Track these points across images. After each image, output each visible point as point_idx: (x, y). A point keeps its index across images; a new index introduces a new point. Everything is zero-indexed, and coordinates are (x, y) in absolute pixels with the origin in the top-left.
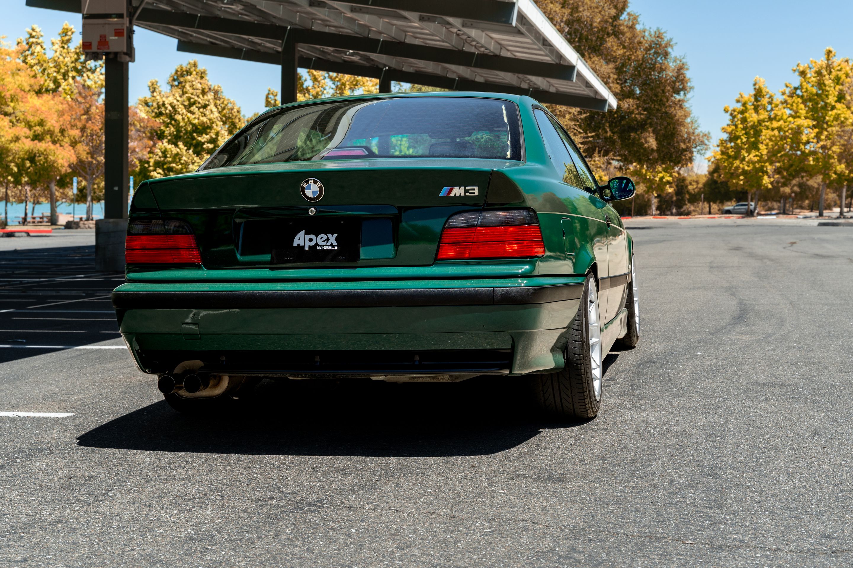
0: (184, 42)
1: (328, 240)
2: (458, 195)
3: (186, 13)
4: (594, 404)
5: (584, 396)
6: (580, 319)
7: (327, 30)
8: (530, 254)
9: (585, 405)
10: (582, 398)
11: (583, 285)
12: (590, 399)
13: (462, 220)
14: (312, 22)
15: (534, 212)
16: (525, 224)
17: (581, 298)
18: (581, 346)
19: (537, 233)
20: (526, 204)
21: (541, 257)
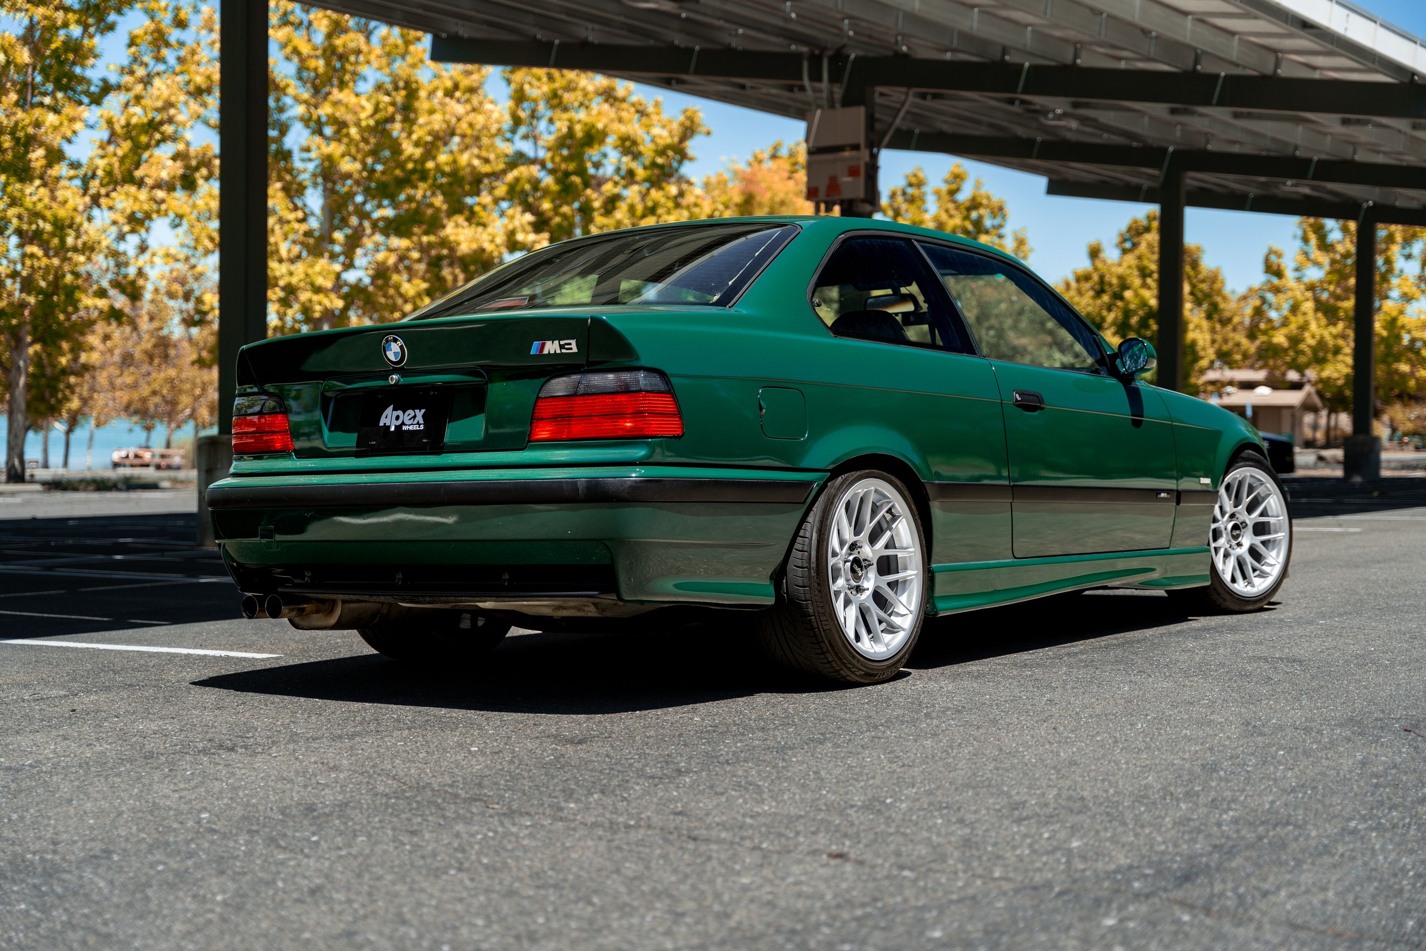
0: (1057, 180)
1: (415, 417)
2: (552, 352)
3: (1020, 138)
4: (850, 663)
5: (821, 648)
6: (808, 535)
7: (1236, 149)
8: (647, 432)
9: (829, 662)
10: (819, 651)
11: (808, 484)
12: (836, 654)
13: (559, 386)
14: (1208, 137)
15: (662, 374)
16: (640, 391)
17: (804, 503)
18: (806, 574)
19: (665, 404)
20: (643, 363)
21: (675, 437)
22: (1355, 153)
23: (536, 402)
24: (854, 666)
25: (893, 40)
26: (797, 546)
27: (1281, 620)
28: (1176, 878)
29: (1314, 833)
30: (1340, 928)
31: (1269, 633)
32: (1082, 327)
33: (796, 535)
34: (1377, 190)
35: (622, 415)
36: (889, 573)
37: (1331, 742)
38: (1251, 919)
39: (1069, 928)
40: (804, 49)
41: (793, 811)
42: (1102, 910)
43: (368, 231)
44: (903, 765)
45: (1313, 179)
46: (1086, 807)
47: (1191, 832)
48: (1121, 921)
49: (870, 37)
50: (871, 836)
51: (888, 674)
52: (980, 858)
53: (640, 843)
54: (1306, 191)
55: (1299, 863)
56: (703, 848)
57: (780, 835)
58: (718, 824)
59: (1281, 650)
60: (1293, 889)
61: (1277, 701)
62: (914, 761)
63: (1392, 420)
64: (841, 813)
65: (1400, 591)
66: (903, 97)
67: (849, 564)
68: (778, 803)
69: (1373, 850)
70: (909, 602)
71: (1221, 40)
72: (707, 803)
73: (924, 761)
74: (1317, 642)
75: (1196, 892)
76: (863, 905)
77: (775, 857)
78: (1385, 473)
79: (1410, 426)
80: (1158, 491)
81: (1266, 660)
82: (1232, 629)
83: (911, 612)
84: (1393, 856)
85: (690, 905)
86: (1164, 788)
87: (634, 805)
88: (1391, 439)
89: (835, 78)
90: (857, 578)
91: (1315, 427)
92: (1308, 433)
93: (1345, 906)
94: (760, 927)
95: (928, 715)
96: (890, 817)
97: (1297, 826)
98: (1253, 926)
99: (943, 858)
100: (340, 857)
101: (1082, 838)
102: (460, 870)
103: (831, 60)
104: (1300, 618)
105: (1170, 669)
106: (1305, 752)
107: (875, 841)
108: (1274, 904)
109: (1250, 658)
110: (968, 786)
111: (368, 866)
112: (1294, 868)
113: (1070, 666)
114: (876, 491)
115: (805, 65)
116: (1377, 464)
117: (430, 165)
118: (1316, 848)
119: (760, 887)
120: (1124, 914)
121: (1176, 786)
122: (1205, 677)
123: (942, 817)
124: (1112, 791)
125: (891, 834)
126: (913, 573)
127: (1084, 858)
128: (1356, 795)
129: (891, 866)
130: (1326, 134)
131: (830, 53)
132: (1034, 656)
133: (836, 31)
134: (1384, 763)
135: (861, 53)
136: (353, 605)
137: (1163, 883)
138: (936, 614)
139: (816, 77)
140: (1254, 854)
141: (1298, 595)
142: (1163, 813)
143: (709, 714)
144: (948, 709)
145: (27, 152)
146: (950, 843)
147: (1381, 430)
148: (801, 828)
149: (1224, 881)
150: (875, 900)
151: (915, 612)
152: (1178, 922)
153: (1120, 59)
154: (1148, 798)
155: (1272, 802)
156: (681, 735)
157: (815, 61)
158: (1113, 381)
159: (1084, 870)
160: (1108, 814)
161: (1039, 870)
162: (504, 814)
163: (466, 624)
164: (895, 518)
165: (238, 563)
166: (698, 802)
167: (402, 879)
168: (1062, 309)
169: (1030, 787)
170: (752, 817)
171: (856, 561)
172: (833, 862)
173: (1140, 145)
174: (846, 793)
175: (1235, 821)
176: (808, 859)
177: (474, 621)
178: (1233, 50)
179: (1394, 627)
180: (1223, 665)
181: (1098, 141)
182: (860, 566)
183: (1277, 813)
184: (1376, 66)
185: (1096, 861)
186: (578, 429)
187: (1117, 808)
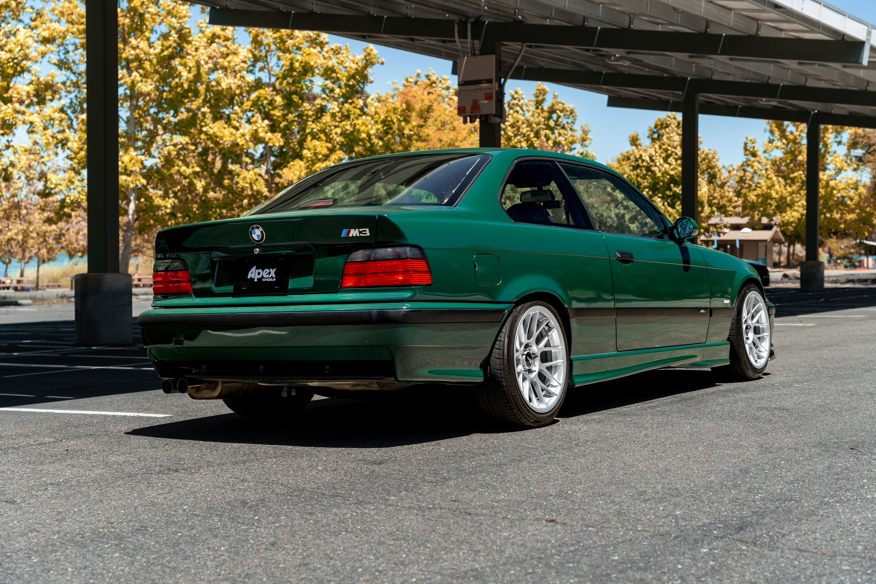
0: (614, 97)
1: (270, 273)
2: (354, 235)
3: (592, 71)
4: (527, 415)
5: (510, 406)
6: (502, 339)
7: (730, 78)
8: (412, 282)
9: (515, 415)
10: (509, 408)
11: (502, 311)
12: (519, 410)
13: (359, 255)
14: (712, 72)
15: (419, 248)
16: (407, 258)
17: (500, 322)
18: (501, 363)
19: (422, 265)
20: (410, 242)
21: (428, 285)
22: (806, 81)
23: (345, 265)
24: (529, 417)
25: (513, 12)
26: (496, 346)
27: (773, 385)
28: (736, 529)
29: (806, 505)
30: (824, 551)
31: (767, 392)
32: (654, 211)
33: (496, 340)
34: (820, 104)
35: (397, 273)
36: (546, 361)
37: (810, 456)
38: (778, 548)
39: (684, 553)
40: (455, 17)
41: (519, 499)
42: (699, 545)
43: (161, 132)
44: (572, 473)
45: (779, 98)
46: (680, 493)
47: (739, 505)
48: (710, 550)
49: (498, 10)
50: (566, 511)
51: (548, 421)
52: (628, 521)
53: (440, 516)
54: (775, 104)
55: (800, 520)
56: (476, 518)
57: (516, 511)
58: (479, 506)
59: (775, 403)
60: (798, 533)
61: (777, 433)
62: (577, 470)
63: (829, 249)
64: (545, 499)
65: (842, 365)
66: (520, 47)
67: (524, 356)
68: (508, 494)
69: (838, 512)
70: (559, 378)
71: (723, 13)
72: (468, 496)
73: (583, 470)
74: (796, 398)
75: (747, 535)
76: (573, 545)
77: (517, 523)
78: (827, 285)
79: (841, 252)
80: (699, 309)
81: (767, 409)
82: (744, 391)
83: (560, 384)
84: (849, 515)
85: (480, 547)
86: (721, 483)
87: (427, 497)
88: (829, 262)
89: (475, 36)
90: (529, 364)
91: (780, 253)
92: (776, 258)
93: (826, 540)
94: (522, 557)
95: (577, 445)
96: (573, 500)
97: (796, 501)
98: (780, 551)
99: (608, 521)
100: (276, 527)
101: (681, 509)
102: (347, 532)
103: (472, 24)
104: (784, 383)
105: (712, 415)
106: (796, 462)
107: (569, 512)
108: (789, 540)
109: (758, 408)
110: (612, 483)
111: (295, 531)
112: (797, 522)
113: (652, 414)
114: (540, 313)
115: (456, 28)
116: (822, 279)
118: (808, 512)
119: (514, 537)
120: (711, 547)
121: (727, 482)
122: (733, 420)
123: (602, 500)
124: (692, 485)
125: (577, 509)
126: (560, 361)
127: (685, 520)
128: (827, 484)
129: (581, 525)
130: (788, 69)
131: (472, 20)
132: (629, 409)
133: (476, 7)
134: (841, 467)
135: (491, 20)
136: (228, 384)
137: (729, 531)
138: (574, 385)
139: (462, 35)
140: (775, 516)
141: (780, 368)
142: (723, 496)
143: (449, 446)
144: (588, 441)
146: (610, 513)
147: (823, 256)
148: (526, 507)
149: (761, 530)
150: (579, 542)
151: (563, 384)
152: (740, 549)
153: (658, 24)
154: (713, 488)
155: (781, 489)
156: (437, 458)
157: (463, 25)
158: (672, 243)
159: (686, 526)
160: (693, 497)
161: (662, 526)
162: (357, 503)
163: (285, 395)
164: (550, 329)
165: (158, 360)
166: (463, 495)
167: (318, 537)
168: (642, 200)
169: (647, 484)
170: (496, 502)
171: (529, 355)
172: (550, 524)
173: (669, 76)
174: (545, 489)
175: (763, 499)
176: (535, 523)
177: (289, 392)
178: (731, 20)
179: (840, 388)
180: (742, 413)
181: (642, 73)
182: (531, 358)
183: (785, 494)
184: (820, 30)
185: (691, 521)
186: (370, 280)
187: (697, 493)
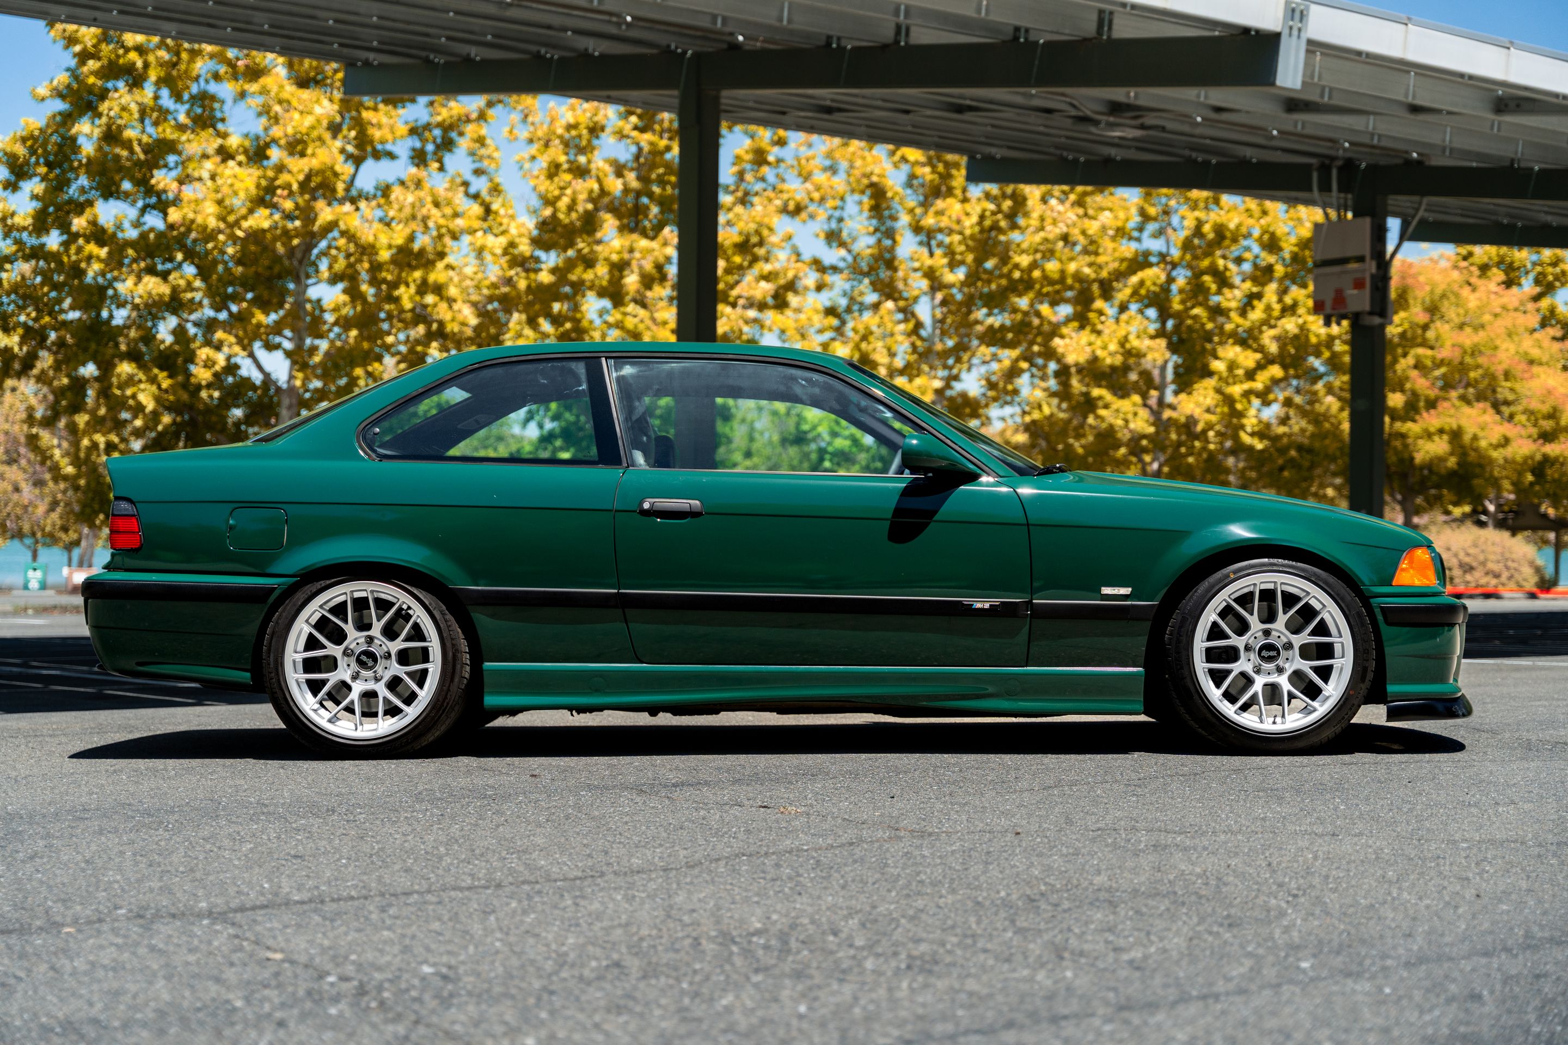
17: (265, 603)
21: (133, 550)
25: (1402, 148)
33: (264, 627)
40: (1313, 162)
89: (1343, 188)
90: (367, 667)
103: (1340, 169)
115: (1315, 176)
117: (1036, 274)
126: (431, 665)
131: (1340, 163)
135: (1370, 162)
139: (1324, 186)
145: (622, 277)
157: (1325, 170)
171: (367, 653)
182: (373, 657)
